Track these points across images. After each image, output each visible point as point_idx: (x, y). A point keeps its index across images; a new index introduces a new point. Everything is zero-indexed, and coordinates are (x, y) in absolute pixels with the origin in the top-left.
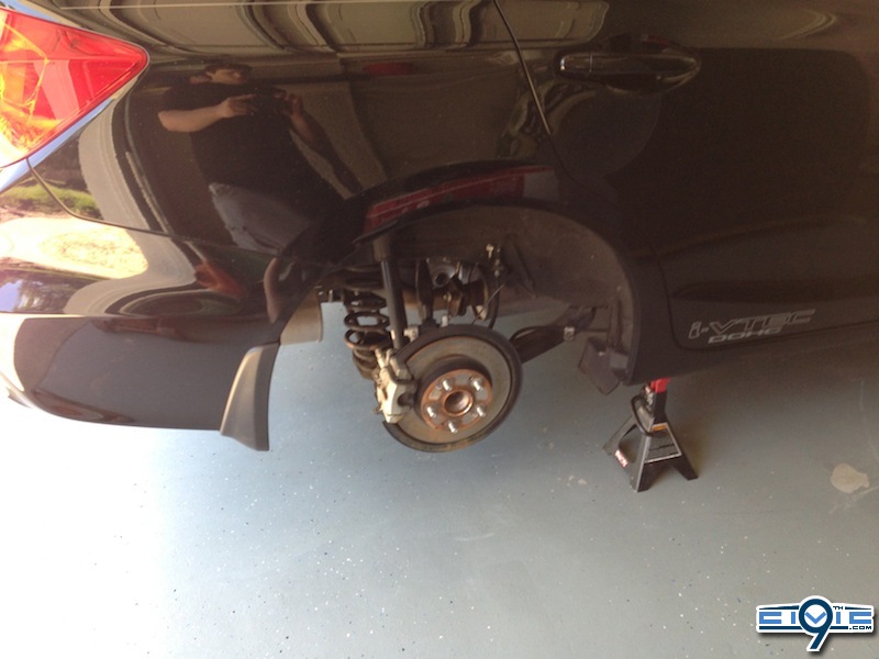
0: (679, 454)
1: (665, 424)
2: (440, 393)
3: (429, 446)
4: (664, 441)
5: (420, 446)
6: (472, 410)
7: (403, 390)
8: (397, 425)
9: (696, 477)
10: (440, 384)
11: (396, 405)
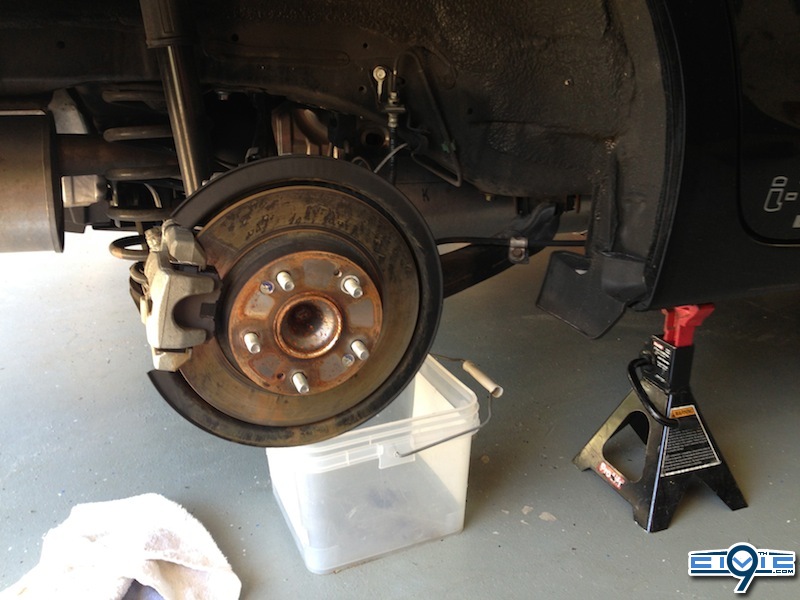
0: (718, 462)
1: (693, 406)
2: (270, 303)
3: (253, 433)
4: (691, 439)
5: (234, 430)
6: (341, 347)
7: (184, 287)
8: (177, 375)
9: (745, 506)
10: (270, 280)
11: (171, 323)
